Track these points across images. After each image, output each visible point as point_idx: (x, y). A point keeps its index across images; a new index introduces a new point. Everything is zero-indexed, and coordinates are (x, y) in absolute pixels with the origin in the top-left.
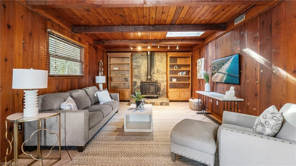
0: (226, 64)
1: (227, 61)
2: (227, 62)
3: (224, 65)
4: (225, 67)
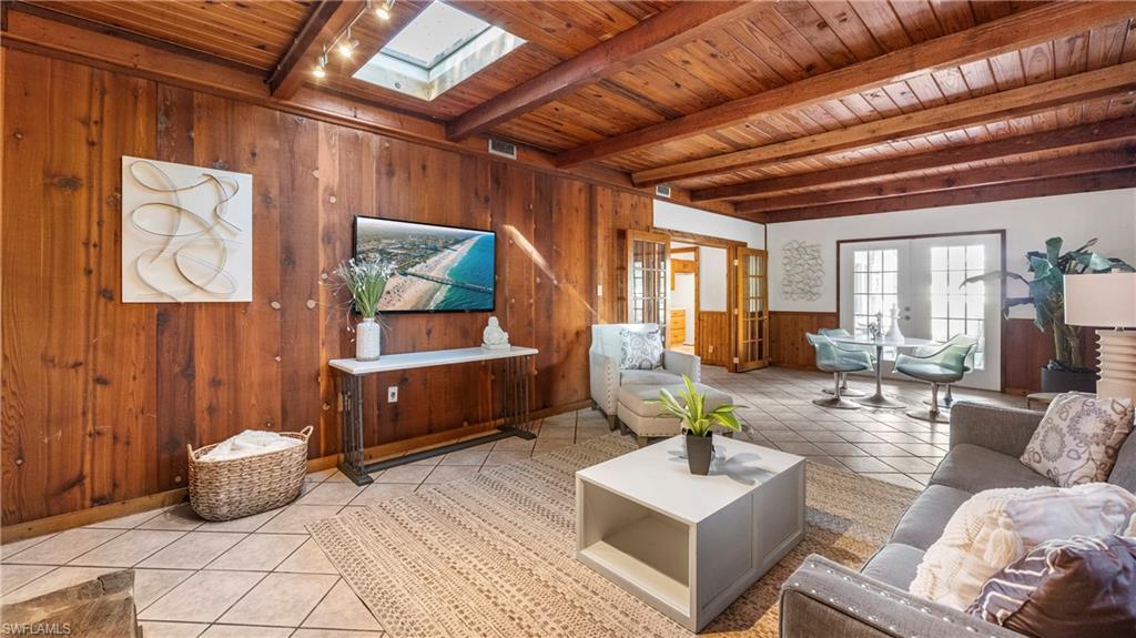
0: (447, 251)
1: (454, 244)
2: (454, 248)
3: (441, 255)
4: (445, 262)
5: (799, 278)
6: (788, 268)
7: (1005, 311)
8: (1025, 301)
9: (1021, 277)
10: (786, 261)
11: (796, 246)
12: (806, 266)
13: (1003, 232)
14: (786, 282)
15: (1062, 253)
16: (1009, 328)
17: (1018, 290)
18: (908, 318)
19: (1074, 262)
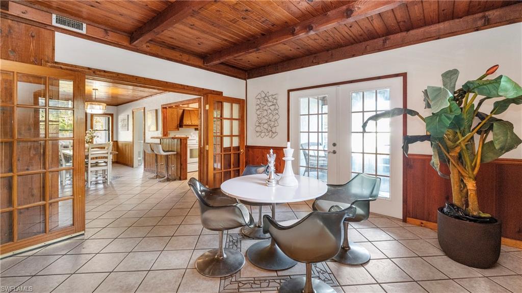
5: (264, 121)
6: (258, 112)
7: (405, 148)
8: (422, 138)
9: (418, 114)
10: (258, 107)
11: (263, 95)
12: (269, 111)
13: (404, 75)
14: (257, 124)
15: (459, 86)
16: (410, 163)
17: (417, 127)
18: (334, 152)
19: (471, 95)
